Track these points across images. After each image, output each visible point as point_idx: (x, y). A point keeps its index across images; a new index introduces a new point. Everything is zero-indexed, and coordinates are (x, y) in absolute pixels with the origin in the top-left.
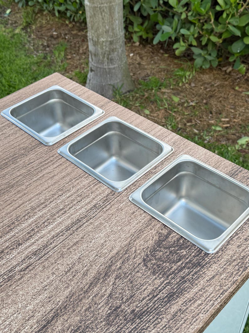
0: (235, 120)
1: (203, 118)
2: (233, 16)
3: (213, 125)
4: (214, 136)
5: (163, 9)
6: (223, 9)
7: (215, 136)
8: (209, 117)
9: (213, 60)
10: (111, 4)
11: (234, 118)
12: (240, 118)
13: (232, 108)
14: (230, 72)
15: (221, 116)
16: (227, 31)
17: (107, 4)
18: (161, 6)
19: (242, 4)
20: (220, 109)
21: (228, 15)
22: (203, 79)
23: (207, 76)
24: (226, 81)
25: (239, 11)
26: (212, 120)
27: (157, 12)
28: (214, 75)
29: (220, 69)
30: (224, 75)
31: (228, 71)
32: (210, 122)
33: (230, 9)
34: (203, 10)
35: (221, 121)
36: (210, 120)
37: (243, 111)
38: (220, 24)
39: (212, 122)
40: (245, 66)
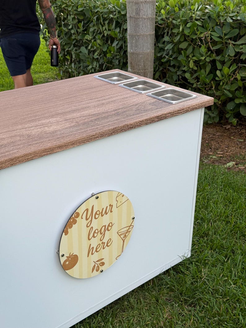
0: (227, 153)
1: (205, 151)
2: (227, 83)
3: (210, 155)
4: (210, 160)
5: (181, 82)
6: (221, 79)
7: (212, 160)
8: (209, 151)
9: (215, 117)
10: (145, 71)
11: (227, 152)
12: (231, 152)
13: (226, 147)
14: (229, 129)
15: (218, 150)
16: (223, 94)
17: (142, 70)
18: (180, 80)
19: (232, 75)
20: (218, 147)
21: (223, 83)
22: (208, 131)
23: (212, 130)
24: (225, 133)
25: (230, 80)
26: (211, 152)
27: (177, 84)
28: (216, 129)
29: (222, 126)
30: (224, 130)
31: (227, 128)
32: (209, 153)
33: (225, 79)
34: (207, 80)
35: (217, 153)
36: (209, 152)
37: (234, 149)
38: (219, 90)
39: (211, 153)
40: (237, 119)
